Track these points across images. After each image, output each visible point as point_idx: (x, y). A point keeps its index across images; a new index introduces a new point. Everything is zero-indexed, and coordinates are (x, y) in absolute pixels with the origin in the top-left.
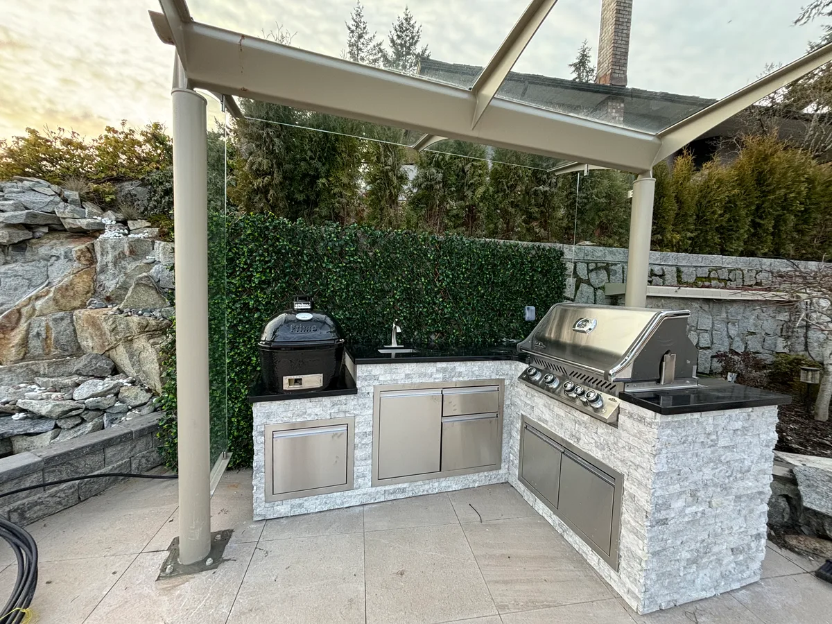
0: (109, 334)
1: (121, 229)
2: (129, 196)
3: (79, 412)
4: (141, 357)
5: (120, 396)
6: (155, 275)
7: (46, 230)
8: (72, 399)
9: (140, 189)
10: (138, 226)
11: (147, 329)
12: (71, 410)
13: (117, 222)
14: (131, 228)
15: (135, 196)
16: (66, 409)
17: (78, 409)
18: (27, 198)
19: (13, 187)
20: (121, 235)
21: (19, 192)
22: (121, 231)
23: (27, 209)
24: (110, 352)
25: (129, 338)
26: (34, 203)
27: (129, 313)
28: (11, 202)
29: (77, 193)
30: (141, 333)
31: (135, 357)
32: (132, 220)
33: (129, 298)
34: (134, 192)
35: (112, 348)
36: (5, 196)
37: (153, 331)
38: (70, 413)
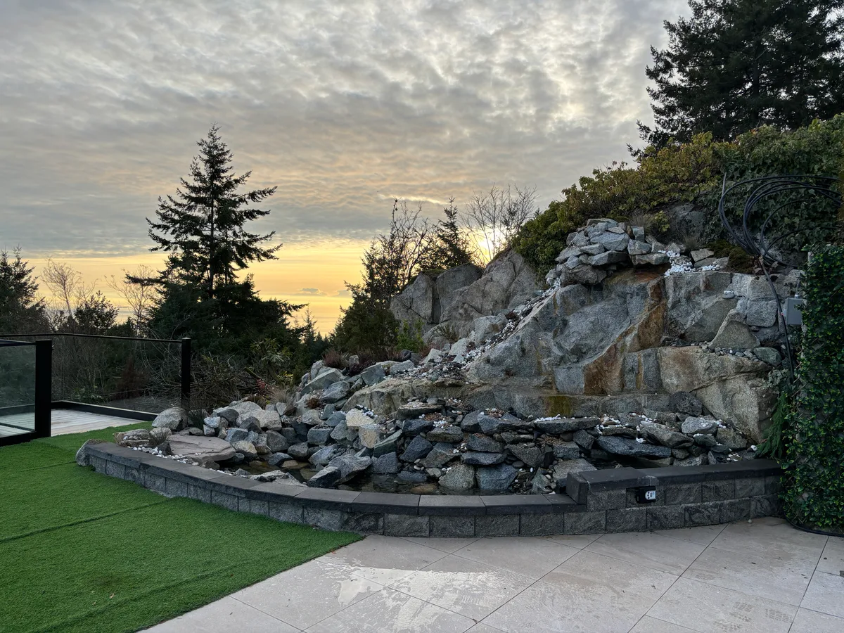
0: (703, 373)
1: (687, 262)
2: (683, 222)
3: (689, 444)
4: (734, 399)
5: (718, 436)
6: (741, 311)
7: (615, 268)
8: (681, 431)
9: (694, 213)
10: (702, 257)
11: (742, 370)
12: (684, 442)
13: (681, 254)
14: (695, 259)
15: (690, 221)
16: (680, 440)
17: (688, 441)
18: (607, 239)
19: (595, 231)
20: (689, 268)
21: (599, 235)
22: (688, 264)
23: (606, 250)
24: (699, 391)
25: (724, 378)
26: (611, 243)
27: (722, 353)
28: (597, 245)
29: (642, 228)
30: (737, 373)
31: (728, 399)
32: (695, 250)
33: (720, 336)
34: (688, 218)
35: (702, 388)
36: (591, 240)
37: (749, 372)
38: (682, 445)
